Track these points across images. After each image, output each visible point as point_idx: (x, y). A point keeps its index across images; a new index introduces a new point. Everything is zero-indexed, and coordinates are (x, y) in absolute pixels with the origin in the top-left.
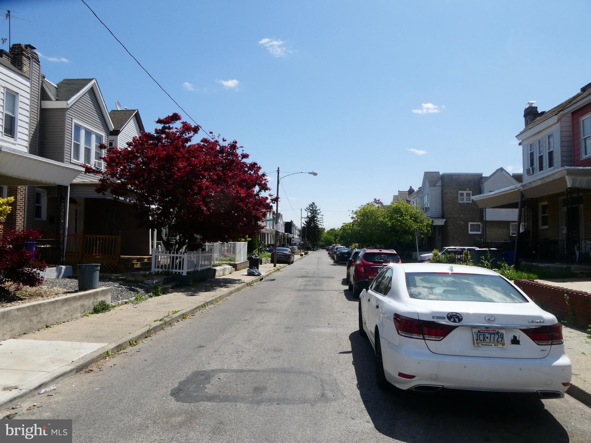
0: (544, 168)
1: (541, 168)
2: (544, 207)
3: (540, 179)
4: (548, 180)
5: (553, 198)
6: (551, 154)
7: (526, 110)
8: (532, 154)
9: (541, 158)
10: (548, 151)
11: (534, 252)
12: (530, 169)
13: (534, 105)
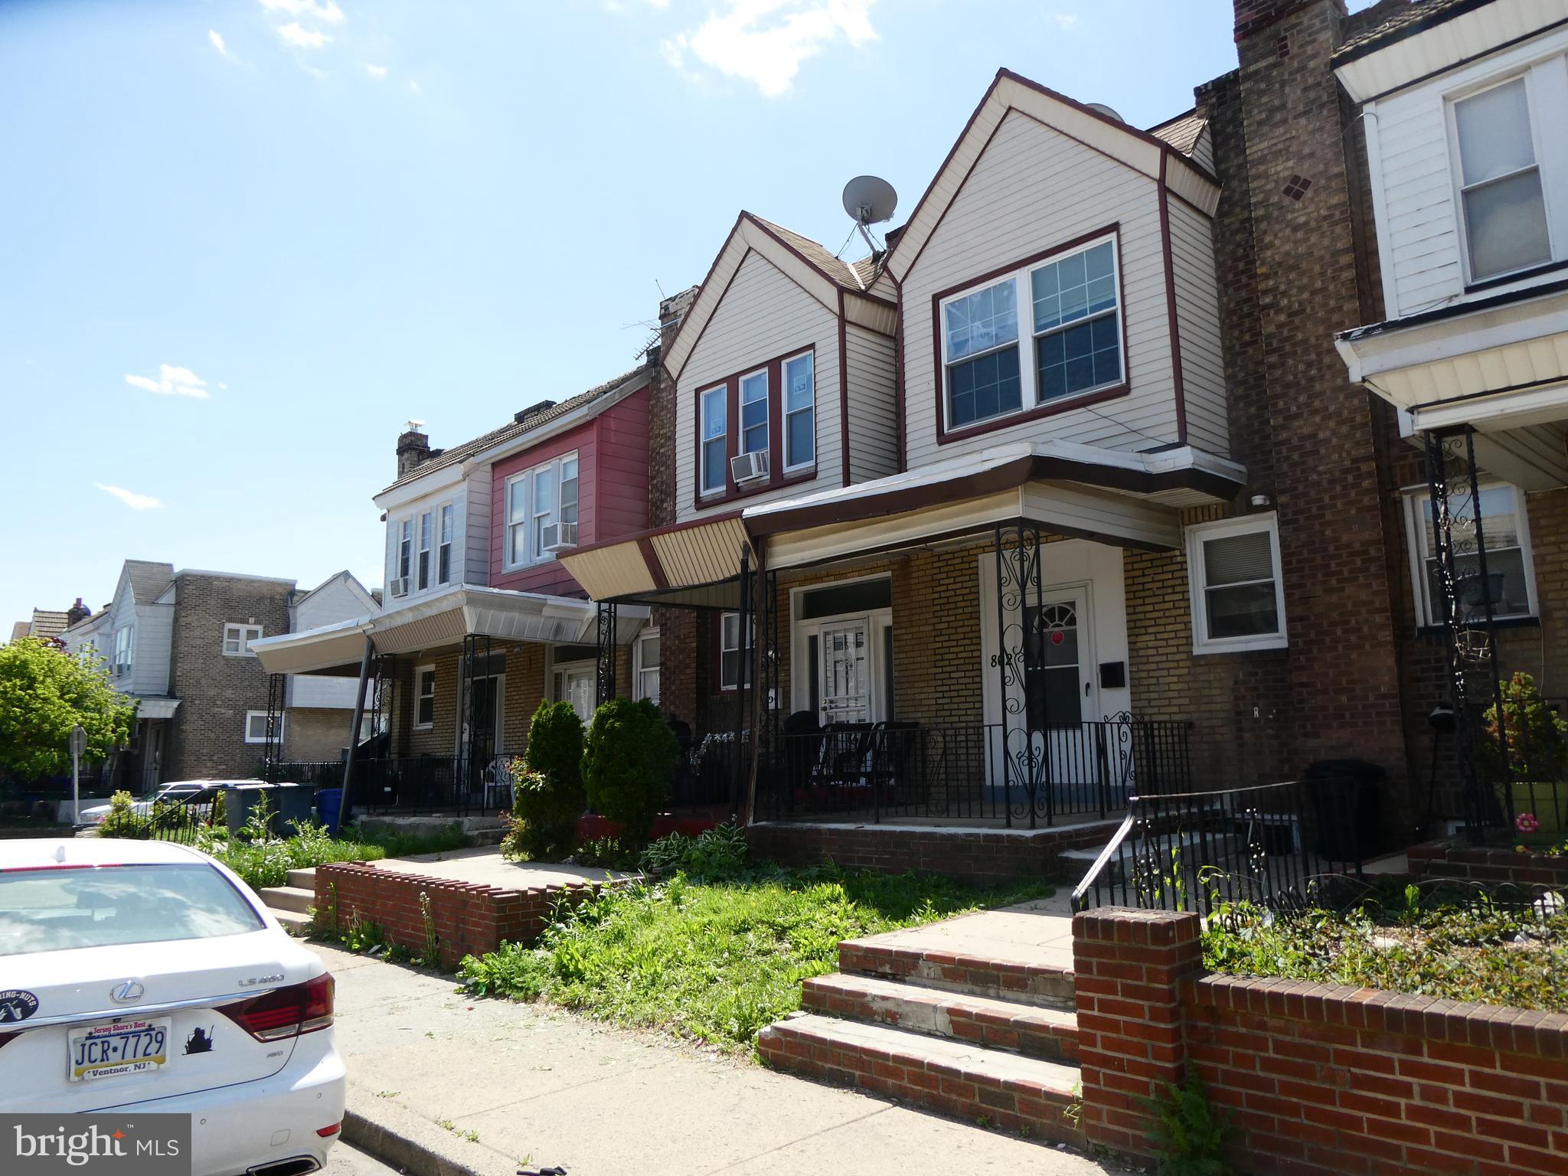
0: (430, 583)
1: (423, 584)
2: (428, 677)
3: (410, 609)
4: (428, 612)
5: (443, 655)
6: (445, 551)
7: (403, 438)
8: (406, 547)
9: (425, 557)
10: (440, 544)
11: (387, 789)
12: (400, 585)
13: (420, 431)
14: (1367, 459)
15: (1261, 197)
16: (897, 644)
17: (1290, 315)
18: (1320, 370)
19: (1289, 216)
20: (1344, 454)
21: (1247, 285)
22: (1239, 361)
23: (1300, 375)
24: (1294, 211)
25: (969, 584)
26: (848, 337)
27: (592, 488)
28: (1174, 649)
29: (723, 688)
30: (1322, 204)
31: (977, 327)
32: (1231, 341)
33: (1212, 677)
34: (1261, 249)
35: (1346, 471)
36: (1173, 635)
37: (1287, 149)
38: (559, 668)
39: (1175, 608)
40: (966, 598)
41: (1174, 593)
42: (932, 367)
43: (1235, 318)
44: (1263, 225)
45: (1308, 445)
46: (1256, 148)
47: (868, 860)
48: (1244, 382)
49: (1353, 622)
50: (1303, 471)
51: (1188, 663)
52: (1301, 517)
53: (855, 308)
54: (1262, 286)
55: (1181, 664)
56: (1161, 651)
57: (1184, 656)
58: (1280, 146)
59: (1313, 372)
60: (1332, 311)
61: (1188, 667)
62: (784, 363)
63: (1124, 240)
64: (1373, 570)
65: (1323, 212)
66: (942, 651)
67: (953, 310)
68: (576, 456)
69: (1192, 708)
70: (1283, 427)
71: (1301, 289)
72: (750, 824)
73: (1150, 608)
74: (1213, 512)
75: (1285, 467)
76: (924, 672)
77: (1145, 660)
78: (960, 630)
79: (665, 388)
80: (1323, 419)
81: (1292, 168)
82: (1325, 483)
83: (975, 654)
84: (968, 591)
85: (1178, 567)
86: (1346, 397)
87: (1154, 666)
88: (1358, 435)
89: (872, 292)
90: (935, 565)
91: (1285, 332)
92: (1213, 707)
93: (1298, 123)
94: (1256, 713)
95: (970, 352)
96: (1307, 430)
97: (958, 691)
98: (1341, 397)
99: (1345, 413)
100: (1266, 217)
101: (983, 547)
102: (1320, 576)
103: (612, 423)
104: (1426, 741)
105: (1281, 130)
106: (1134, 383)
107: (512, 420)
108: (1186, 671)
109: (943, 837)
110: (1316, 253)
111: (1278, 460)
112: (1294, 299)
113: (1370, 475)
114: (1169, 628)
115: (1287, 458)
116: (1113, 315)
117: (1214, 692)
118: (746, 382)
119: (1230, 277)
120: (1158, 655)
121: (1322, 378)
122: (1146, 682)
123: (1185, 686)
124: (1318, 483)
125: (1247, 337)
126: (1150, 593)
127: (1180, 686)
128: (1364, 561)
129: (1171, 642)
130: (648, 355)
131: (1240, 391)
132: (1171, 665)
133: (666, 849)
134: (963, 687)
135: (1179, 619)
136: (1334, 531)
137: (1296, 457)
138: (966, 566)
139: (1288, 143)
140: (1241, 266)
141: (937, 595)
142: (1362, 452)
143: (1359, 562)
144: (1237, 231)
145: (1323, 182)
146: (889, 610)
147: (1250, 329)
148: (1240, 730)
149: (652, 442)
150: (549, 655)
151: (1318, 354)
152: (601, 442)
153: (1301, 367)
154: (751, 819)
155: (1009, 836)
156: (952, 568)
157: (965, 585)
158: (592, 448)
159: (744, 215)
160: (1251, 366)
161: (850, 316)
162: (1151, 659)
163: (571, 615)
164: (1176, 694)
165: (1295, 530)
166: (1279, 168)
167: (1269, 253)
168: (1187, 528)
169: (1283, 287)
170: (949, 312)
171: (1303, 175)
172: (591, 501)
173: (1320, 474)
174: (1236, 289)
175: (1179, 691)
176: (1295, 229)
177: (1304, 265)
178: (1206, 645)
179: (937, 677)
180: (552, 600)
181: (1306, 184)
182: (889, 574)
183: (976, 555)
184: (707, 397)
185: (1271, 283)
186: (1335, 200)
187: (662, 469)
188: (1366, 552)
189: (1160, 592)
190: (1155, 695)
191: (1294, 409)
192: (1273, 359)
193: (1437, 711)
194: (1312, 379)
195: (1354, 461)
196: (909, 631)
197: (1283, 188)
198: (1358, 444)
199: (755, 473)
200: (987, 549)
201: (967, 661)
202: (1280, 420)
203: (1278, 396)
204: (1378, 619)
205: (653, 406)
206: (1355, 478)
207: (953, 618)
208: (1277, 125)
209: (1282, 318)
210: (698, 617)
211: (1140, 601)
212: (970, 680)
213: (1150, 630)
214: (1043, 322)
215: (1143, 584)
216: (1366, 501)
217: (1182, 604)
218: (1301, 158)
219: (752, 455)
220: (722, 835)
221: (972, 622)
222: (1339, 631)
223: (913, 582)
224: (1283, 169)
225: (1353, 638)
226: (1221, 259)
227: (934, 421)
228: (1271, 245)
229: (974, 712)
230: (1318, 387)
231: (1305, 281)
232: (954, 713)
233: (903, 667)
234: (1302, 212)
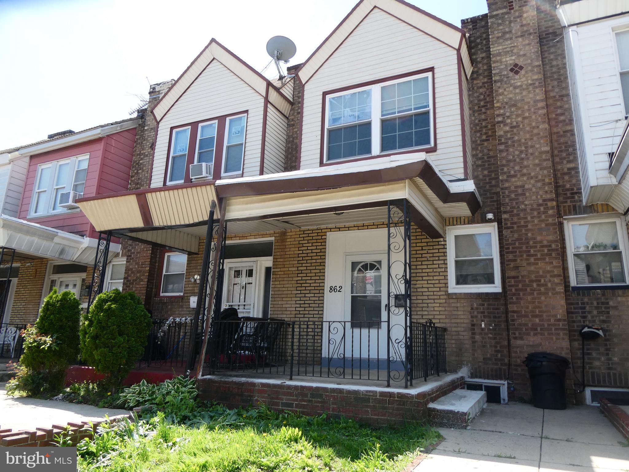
14: (552, 200)
15: (497, 71)
16: (275, 276)
17: (511, 127)
18: (527, 155)
19: (512, 82)
20: (539, 197)
21: (485, 113)
22: (479, 148)
23: (516, 157)
24: (514, 80)
25: (321, 247)
26: (268, 110)
27: (96, 174)
28: (438, 289)
29: (162, 294)
30: (529, 78)
31: (347, 112)
32: (475, 138)
33: (459, 305)
34: (497, 95)
35: (540, 205)
36: (437, 282)
37: (512, 51)
38: (55, 277)
39: (439, 268)
40: (318, 254)
41: (439, 260)
42: (320, 128)
43: (478, 128)
44: (499, 84)
45: (520, 191)
46: (494, 49)
48: (482, 158)
49: (543, 281)
50: (517, 203)
51: (445, 297)
52: (515, 226)
53: (273, 96)
54: (497, 112)
55: (441, 297)
56: (430, 290)
57: (443, 293)
58: (508, 49)
59: (523, 156)
60: (534, 128)
61: (446, 299)
62: (228, 119)
63: (436, 76)
64: (554, 255)
65: (530, 82)
66: (302, 282)
67: (333, 101)
68: (88, 157)
69: (447, 321)
70: (507, 181)
71: (518, 116)
72: (200, 377)
73: (425, 267)
74: (462, 221)
75: (507, 200)
76: (290, 292)
77: (421, 294)
78: (313, 271)
79: (148, 129)
80: (528, 179)
81: (514, 60)
82: (528, 211)
83: (321, 285)
84: (319, 251)
85: (442, 247)
86: (541, 169)
87: (426, 298)
88: (546, 188)
89: (281, 90)
90: (301, 236)
91: (509, 136)
92: (458, 321)
93: (517, 40)
94: (483, 326)
95: (342, 123)
96: (519, 183)
97: (309, 304)
98: (538, 169)
99: (540, 177)
100: (501, 81)
101: (331, 229)
102: (525, 256)
103: (113, 143)
104: (576, 344)
105: (509, 42)
106: (439, 146)
107: (46, 138)
108: (444, 301)
110: (526, 100)
111: (503, 197)
112: (513, 120)
113: (552, 208)
114: (435, 278)
115: (508, 196)
116: (428, 113)
117: (460, 313)
118: (203, 127)
119: (476, 108)
120: (428, 291)
121: (528, 159)
122: (421, 305)
123: (443, 309)
124: (525, 210)
125: (484, 137)
126: (426, 259)
127: (440, 309)
128: (549, 250)
129: (436, 285)
130: (138, 111)
131: (480, 162)
132: (436, 297)
134: (313, 302)
135: (441, 274)
136: (533, 234)
137: (513, 196)
138: (320, 237)
139: (512, 48)
140: (482, 103)
141: (301, 252)
142: (548, 196)
143: (546, 251)
144: (481, 87)
145: (530, 68)
146: (271, 258)
147: (486, 133)
148: (473, 334)
149: (134, 157)
150: (49, 269)
151: (526, 147)
152: (105, 151)
153: (517, 153)
154: (201, 374)
156: (311, 238)
157: (318, 247)
158: (100, 153)
159: (213, 40)
160: (486, 151)
161: (271, 99)
162: (424, 294)
163: (72, 244)
164: (438, 313)
165: (511, 232)
166: (508, 59)
167: (501, 97)
168: (447, 228)
169: (508, 114)
170: (331, 102)
171: (520, 64)
172: (95, 182)
173: (526, 205)
174: (479, 114)
175: (439, 311)
176: (515, 88)
177: (519, 105)
178: (454, 288)
179: (297, 295)
180: (61, 233)
181: (521, 68)
182: (273, 238)
183: (326, 232)
184: (177, 133)
185: (502, 111)
186: (536, 77)
187: (140, 171)
188: (550, 246)
189: (432, 259)
190: (426, 313)
191: (512, 173)
192: (502, 147)
193: (586, 329)
194: (522, 159)
195: (544, 200)
196: (282, 270)
197: (509, 68)
198: (546, 192)
199: (204, 174)
200: (332, 230)
201: (316, 288)
202: (505, 177)
203: (504, 166)
204: (556, 280)
205: (137, 139)
206: (545, 209)
207: (310, 265)
208: (507, 40)
209: (507, 128)
210: (152, 254)
211: (420, 263)
212: (317, 299)
213: (424, 278)
214: (384, 113)
215: (422, 254)
216: (550, 220)
217: (444, 266)
218: (519, 56)
219: (204, 164)
220: (180, 384)
221: (321, 268)
222: (535, 285)
223: (287, 243)
224: (509, 60)
225: (542, 289)
226: (471, 99)
227: (319, 156)
228: (502, 94)
229: (318, 316)
230: (525, 163)
231: (520, 112)
232: (305, 316)
233: (276, 289)
234: (518, 80)
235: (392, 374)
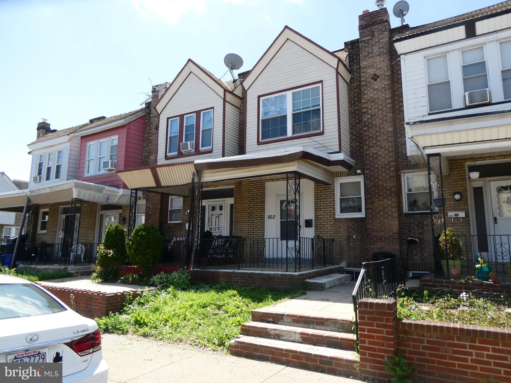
0: (51, 178)
1: (48, 178)
2: (45, 214)
3: (49, 188)
4: (57, 189)
6: (58, 167)
7: (40, 124)
8: (41, 165)
9: (49, 169)
10: (56, 164)
11: (33, 255)
12: (38, 177)
13: (47, 122)
14: (393, 162)
15: (364, 79)
16: (235, 210)
17: (372, 116)
18: (380, 133)
19: (373, 86)
20: (386, 160)
21: (358, 105)
22: (354, 128)
23: (374, 134)
24: (374, 85)
25: (262, 192)
26: (226, 106)
27: (123, 149)
28: (329, 216)
29: (169, 222)
30: (383, 84)
31: (273, 108)
32: (352, 122)
33: (341, 225)
34: (364, 95)
35: (386, 165)
36: (329, 212)
37: (373, 65)
38: (102, 212)
39: (330, 203)
40: (260, 196)
41: (330, 198)
42: (257, 119)
43: (353, 115)
44: (364, 88)
45: (375, 156)
46: (363, 64)
47: (237, 282)
48: (355, 135)
49: (386, 210)
50: (373, 164)
51: (333, 221)
52: (372, 178)
53: (229, 97)
54: (363, 106)
55: (332, 221)
56: (325, 216)
57: (332, 218)
58: (371, 64)
59: (378, 134)
60: (384, 116)
61: (334, 222)
62: (202, 113)
63: (324, 86)
64: (393, 195)
65: (383, 86)
66: (251, 213)
67: (264, 101)
68: (117, 137)
69: (334, 235)
70: (368, 150)
71: (375, 108)
72: (191, 269)
73: (322, 203)
74: (344, 174)
75: (368, 162)
76: (244, 220)
77: (320, 219)
78: (258, 206)
79: (153, 116)
80: (380, 149)
81: (374, 71)
82: (380, 168)
83: (263, 214)
84: (261, 194)
85: (332, 190)
86: (387, 142)
87: (323, 221)
88: (390, 154)
89: (234, 92)
90: (250, 185)
91: (370, 121)
92: (341, 235)
93: (376, 58)
94: (354, 237)
95: (270, 116)
96: (375, 151)
97: (256, 226)
98: (386, 142)
99: (387, 147)
100: (366, 85)
101: (267, 180)
102: (377, 196)
103: (132, 127)
104: (405, 247)
105: (371, 59)
106: (325, 132)
107: (88, 122)
108: (333, 223)
109: (266, 274)
110: (380, 98)
111: (366, 160)
112: (373, 111)
113: (393, 166)
114: (328, 209)
115: (369, 159)
116: (319, 109)
117: (342, 230)
118: (187, 118)
119: (353, 102)
120: (324, 217)
121: (380, 136)
122: (320, 226)
123: (332, 228)
124: (378, 168)
125: (357, 121)
126: (322, 198)
127: (331, 228)
128: (390, 192)
129: (328, 214)
130: (146, 104)
131: (354, 137)
132: (328, 221)
133: (161, 278)
134: (258, 225)
135: (331, 207)
136: (381, 183)
137: (371, 159)
138: (261, 185)
139: (373, 64)
140: (356, 99)
141: (250, 195)
142: (391, 159)
143: (389, 192)
144: (356, 88)
145: (383, 77)
146: (233, 198)
147: (358, 119)
148: (349, 242)
149: (145, 135)
150: (99, 208)
151: (379, 129)
152: (128, 133)
153: (374, 132)
154: (192, 268)
155: (289, 274)
156: (256, 186)
157: (260, 192)
158: (125, 135)
159: (190, 60)
160: (358, 130)
161: (227, 99)
162: (322, 219)
163: (113, 194)
164: (329, 230)
165: (370, 181)
166: (370, 71)
167: (366, 96)
168: (335, 178)
169: (370, 107)
170: (263, 102)
171: (378, 74)
172: (123, 153)
173: (378, 165)
174: (355, 106)
175: (330, 229)
176: (374, 90)
177: (376, 101)
178: (339, 215)
179: (249, 221)
180: (107, 188)
181: (378, 77)
182: (234, 186)
183: (265, 182)
184: (171, 121)
185: (366, 105)
186: (386, 83)
187: (150, 144)
188: (391, 190)
189: (326, 198)
190: (323, 230)
191: (371, 144)
192: (366, 128)
193: (409, 238)
194: (377, 136)
195: (389, 162)
196: (239, 206)
197: (371, 77)
198: (390, 157)
199: (189, 149)
201: (260, 217)
202: (367, 147)
203: (366, 140)
204: (394, 210)
205: (146, 122)
206: (389, 167)
207: (256, 202)
208: (370, 58)
209: (369, 116)
210: (161, 197)
211: (319, 200)
212: (261, 223)
213: (322, 210)
214: (295, 109)
215: (320, 195)
216: (392, 174)
217: (333, 202)
218: (377, 69)
219: (189, 143)
220: (181, 273)
221: (262, 204)
222: (382, 213)
223: (242, 189)
224: (371, 71)
225: (386, 215)
226: (350, 96)
227: (256, 137)
228: (367, 94)
229: (261, 233)
230: (379, 138)
231: (376, 106)
232: (254, 233)
233: (236, 218)
234: (377, 85)
235: (289, 265)
